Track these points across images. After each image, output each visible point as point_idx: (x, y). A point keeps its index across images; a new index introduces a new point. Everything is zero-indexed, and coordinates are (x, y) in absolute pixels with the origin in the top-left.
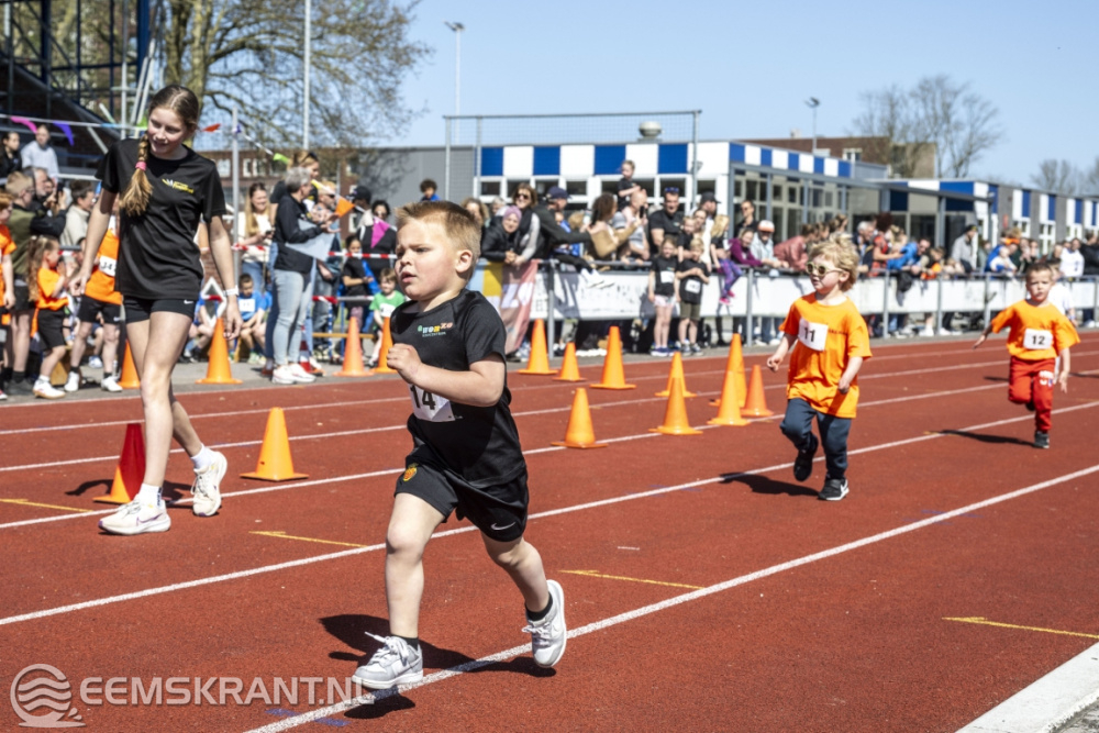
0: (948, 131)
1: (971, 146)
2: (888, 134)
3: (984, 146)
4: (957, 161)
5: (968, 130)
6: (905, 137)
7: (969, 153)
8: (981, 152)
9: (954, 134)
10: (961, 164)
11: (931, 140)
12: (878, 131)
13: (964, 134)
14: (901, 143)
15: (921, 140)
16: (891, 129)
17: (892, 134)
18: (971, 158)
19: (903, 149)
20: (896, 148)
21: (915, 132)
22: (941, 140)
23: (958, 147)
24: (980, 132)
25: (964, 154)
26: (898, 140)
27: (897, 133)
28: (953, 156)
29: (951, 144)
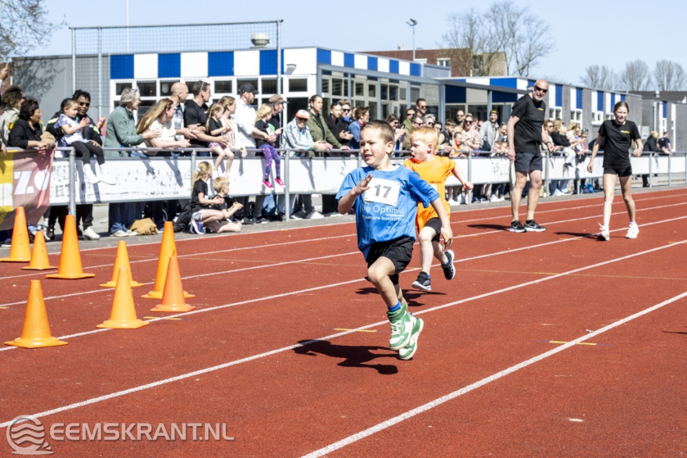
0: (514, 44)
1: (531, 55)
2: (468, 46)
3: (540, 55)
4: (521, 67)
5: (528, 42)
6: (482, 48)
7: (530, 61)
8: (538, 58)
9: (517, 45)
10: (523, 68)
11: (501, 50)
12: (461, 44)
13: (525, 46)
14: (479, 53)
15: (494, 50)
16: (471, 41)
17: (471, 47)
18: (531, 63)
19: (481, 58)
20: (475, 57)
21: (489, 44)
22: (509, 50)
23: (521, 56)
24: (537, 44)
25: (526, 61)
26: (476, 51)
27: (475, 45)
28: (518, 62)
29: (516, 53)
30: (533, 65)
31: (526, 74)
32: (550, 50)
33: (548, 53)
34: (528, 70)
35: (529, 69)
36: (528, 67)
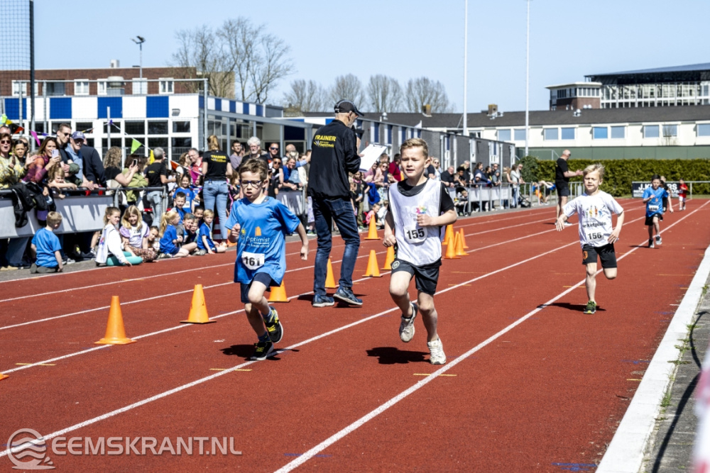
2: (201, 66)
3: (278, 77)
5: (266, 63)
7: (267, 82)
8: (276, 81)
9: (254, 66)
10: (261, 90)
23: (259, 77)
24: (276, 65)
29: (254, 75)
30: (272, 87)
31: (265, 97)
32: (288, 72)
33: (286, 74)
34: (266, 94)
35: (268, 93)
36: (267, 90)
